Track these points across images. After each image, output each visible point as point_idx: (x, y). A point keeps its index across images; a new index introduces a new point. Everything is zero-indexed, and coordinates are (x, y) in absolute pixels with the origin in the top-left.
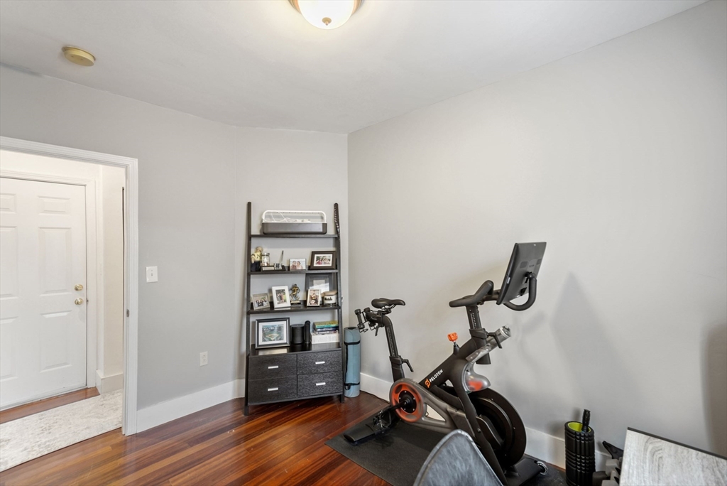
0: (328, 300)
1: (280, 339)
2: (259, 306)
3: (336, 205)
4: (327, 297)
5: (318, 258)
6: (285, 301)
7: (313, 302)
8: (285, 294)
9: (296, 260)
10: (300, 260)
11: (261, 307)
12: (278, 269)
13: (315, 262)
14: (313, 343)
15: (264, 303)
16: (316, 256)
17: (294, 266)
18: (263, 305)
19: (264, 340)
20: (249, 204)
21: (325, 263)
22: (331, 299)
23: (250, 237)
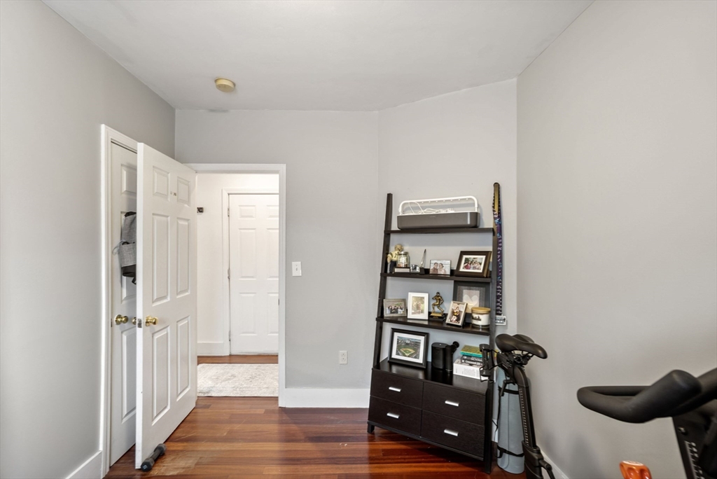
0: (475, 319)
1: (415, 357)
2: (391, 313)
3: (497, 186)
4: (475, 316)
5: (467, 260)
6: (422, 312)
7: (454, 318)
8: (423, 303)
9: (439, 262)
10: (443, 262)
11: (395, 315)
12: (415, 271)
13: (462, 265)
14: (454, 373)
15: (399, 310)
16: (465, 257)
17: (435, 269)
18: (397, 312)
19: (397, 354)
20: (390, 196)
21: (474, 268)
22: (479, 319)
23: (388, 233)
